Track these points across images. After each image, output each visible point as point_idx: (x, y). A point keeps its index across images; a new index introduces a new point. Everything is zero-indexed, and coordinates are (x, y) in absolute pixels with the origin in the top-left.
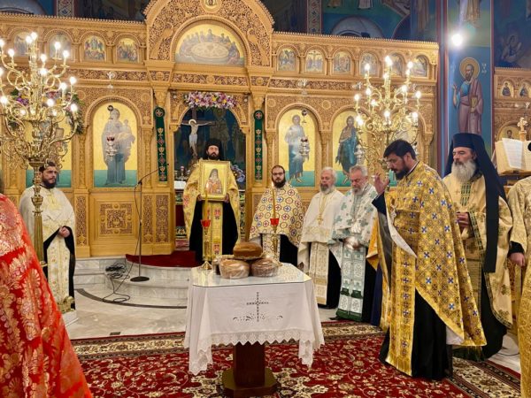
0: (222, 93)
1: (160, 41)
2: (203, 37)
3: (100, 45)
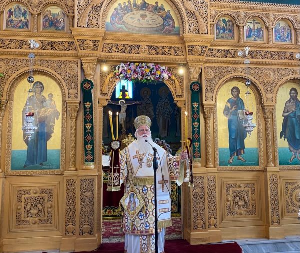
0: (156, 64)
1: (90, 8)
2: (136, 5)
3: (24, 14)
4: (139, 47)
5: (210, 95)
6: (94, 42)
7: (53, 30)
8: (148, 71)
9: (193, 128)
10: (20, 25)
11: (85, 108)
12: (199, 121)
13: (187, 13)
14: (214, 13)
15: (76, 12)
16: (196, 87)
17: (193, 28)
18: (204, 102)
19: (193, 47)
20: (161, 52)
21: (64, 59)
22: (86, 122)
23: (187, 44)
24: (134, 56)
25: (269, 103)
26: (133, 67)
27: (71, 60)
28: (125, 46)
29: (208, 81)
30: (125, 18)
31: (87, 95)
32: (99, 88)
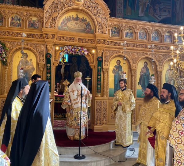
0: (82, 47)
1: (51, 18)
2: (73, 18)
3: (19, 20)
4: (74, 38)
5: (106, 63)
6: (53, 35)
7: (33, 28)
8: (78, 50)
9: (98, 78)
10: (17, 25)
11: (47, 67)
12: (100, 75)
13: (98, 23)
14: (110, 24)
15: (45, 20)
16: (100, 59)
17: (100, 30)
18: (103, 66)
19: (99, 40)
20: (84, 41)
21: (38, 43)
22: (47, 73)
23: (97, 38)
24: (71, 43)
25: (134, 68)
26: (70, 48)
27: (41, 43)
28: (67, 37)
29: (106, 56)
30: (68, 24)
31: (48, 61)
32: (54, 57)
